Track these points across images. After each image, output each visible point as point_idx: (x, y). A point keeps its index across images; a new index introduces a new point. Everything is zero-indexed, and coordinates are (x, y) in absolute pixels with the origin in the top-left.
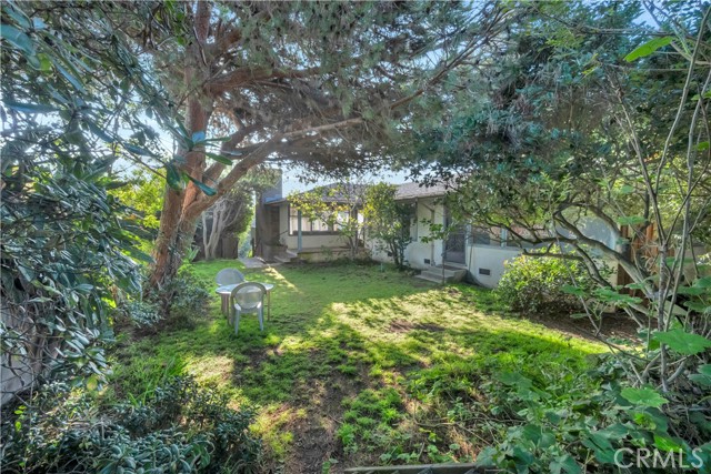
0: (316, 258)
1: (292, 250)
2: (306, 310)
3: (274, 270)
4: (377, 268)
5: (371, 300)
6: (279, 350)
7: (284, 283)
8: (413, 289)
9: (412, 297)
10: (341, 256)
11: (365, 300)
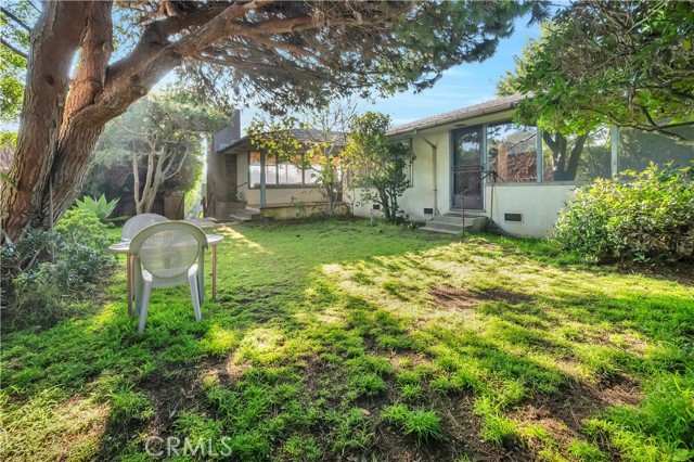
0: (284, 214)
1: (253, 206)
2: (279, 278)
3: (229, 229)
4: (366, 222)
5: (378, 258)
6: (232, 368)
7: (243, 243)
10: (316, 211)
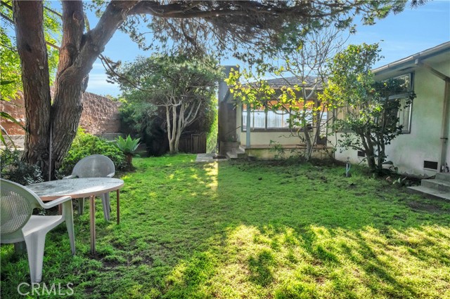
1: (242, 146)
4: (341, 171)
5: (315, 229)
8: (412, 216)
9: (414, 235)
10: (294, 154)
11: (301, 230)
